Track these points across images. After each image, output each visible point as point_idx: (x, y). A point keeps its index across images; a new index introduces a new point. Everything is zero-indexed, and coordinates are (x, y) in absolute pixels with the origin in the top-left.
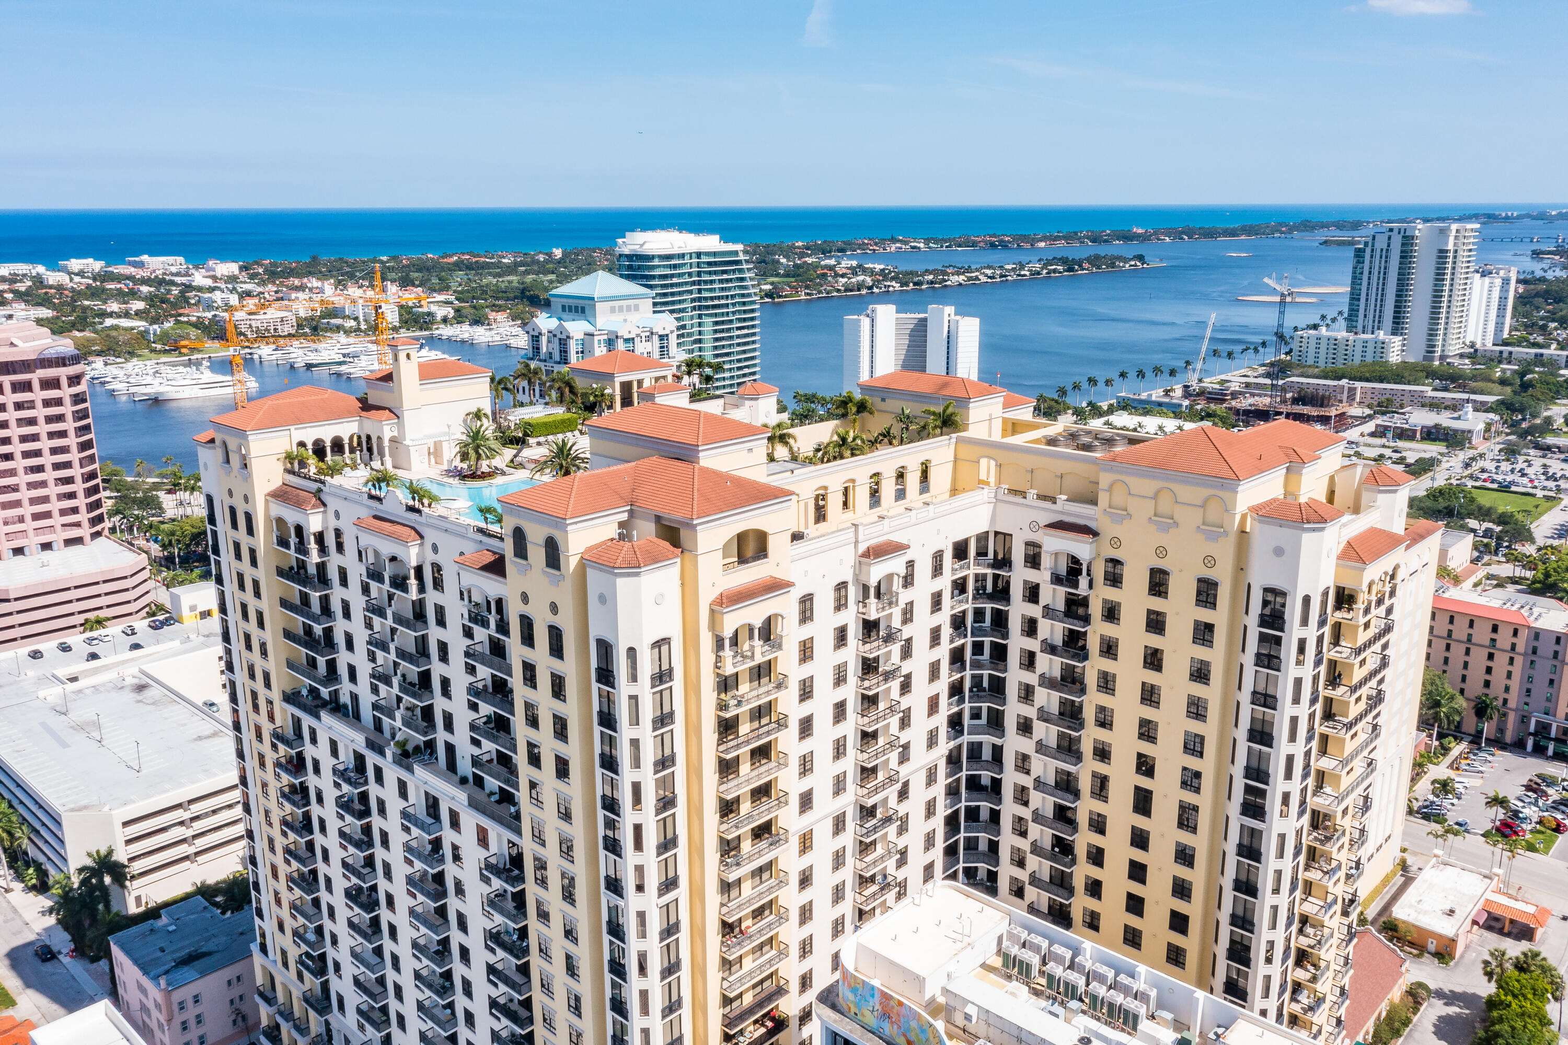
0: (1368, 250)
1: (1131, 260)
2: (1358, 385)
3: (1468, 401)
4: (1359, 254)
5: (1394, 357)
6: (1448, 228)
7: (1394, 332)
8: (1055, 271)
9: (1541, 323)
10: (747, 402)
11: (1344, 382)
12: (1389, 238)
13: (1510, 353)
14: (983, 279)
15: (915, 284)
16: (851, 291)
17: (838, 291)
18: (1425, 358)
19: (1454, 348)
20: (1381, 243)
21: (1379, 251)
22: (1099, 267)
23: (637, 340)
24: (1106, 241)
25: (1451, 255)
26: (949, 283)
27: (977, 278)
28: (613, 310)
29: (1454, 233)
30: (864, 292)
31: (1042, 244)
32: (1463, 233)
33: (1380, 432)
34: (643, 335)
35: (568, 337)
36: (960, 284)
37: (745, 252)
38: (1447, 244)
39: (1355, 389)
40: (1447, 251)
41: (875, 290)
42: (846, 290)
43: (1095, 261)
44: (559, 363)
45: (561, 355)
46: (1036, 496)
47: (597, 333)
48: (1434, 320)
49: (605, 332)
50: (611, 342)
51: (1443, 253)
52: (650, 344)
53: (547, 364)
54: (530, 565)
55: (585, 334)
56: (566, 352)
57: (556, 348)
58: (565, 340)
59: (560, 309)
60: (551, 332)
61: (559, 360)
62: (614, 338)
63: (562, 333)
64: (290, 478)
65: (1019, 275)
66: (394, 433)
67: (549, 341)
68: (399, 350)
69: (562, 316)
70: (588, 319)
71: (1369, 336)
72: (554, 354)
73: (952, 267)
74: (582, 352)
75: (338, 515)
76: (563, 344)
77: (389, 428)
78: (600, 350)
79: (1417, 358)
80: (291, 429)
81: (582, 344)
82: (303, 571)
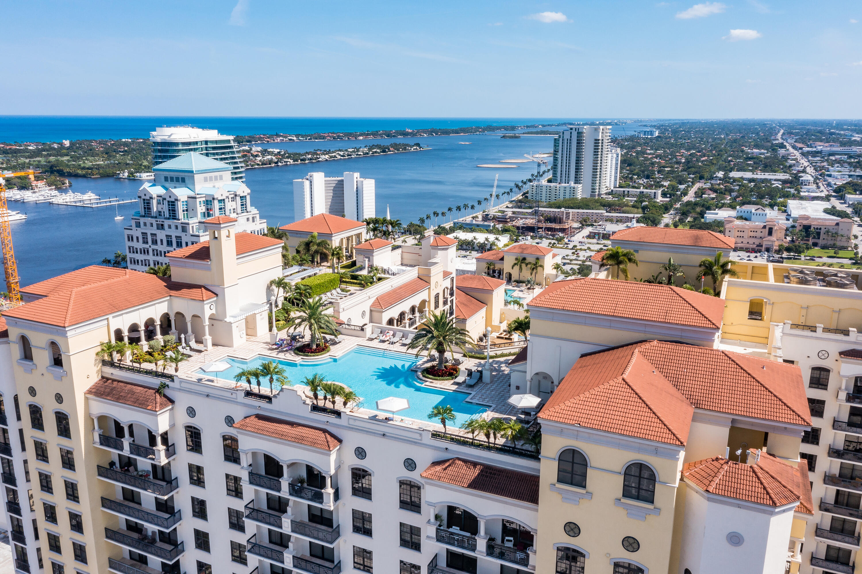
0: (561, 140)
1: (413, 146)
2: (571, 211)
3: (634, 218)
4: (556, 142)
5: (579, 196)
6: (599, 128)
7: (577, 181)
8: (376, 152)
9: (630, 176)
10: (440, 252)
11: (563, 209)
12: (571, 133)
13: (628, 192)
14: (339, 157)
15: (301, 160)
16: (265, 164)
17: (258, 165)
18: (591, 195)
19: (604, 191)
20: (567, 136)
21: (566, 140)
22: (398, 150)
23: (227, 200)
24: (394, 136)
25: (600, 142)
26: (320, 159)
27: (335, 157)
28: (206, 180)
29: (601, 131)
30: (273, 165)
31: (361, 138)
32: (605, 131)
33: (591, 236)
34: (230, 197)
35: (177, 200)
36: (327, 160)
37: (234, 141)
38: (599, 136)
39: (569, 213)
40: (599, 140)
41: (280, 164)
42: (262, 164)
43: (396, 146)
44: (169, 219)
45: (170, 213)
46: (827, 330)
47: (198, 196)
48: (594, 176)
49: (204, 195)
50: (209, 202)
51: (597, 141)
52: (234, 203)
53: (158, 220)
54: (590, 494)
55: (188, 197)
56: (174, 211)
57: (165, 208)
58: (173, 202)
59: (163, 179)
60: (161, 197)
61: (168, 216)
62: (211, 199)
63: (170, 197)
64: (109, 371)
65: (357, 155)
66: (214, 311)
67: (159, 203)
68: (221, 228)
69: (167, 185)
70: (189, 186)
71: (567, 185)
72: (164, 212)
73: (321, 150)
74: (187, 210)
75: (191, 412)
76: (172, 205)
77: (207, 307)
78: (201, 209)
79: (587, 195)
80: (107, 319)
81: (187, 205)
82: (132, 469)
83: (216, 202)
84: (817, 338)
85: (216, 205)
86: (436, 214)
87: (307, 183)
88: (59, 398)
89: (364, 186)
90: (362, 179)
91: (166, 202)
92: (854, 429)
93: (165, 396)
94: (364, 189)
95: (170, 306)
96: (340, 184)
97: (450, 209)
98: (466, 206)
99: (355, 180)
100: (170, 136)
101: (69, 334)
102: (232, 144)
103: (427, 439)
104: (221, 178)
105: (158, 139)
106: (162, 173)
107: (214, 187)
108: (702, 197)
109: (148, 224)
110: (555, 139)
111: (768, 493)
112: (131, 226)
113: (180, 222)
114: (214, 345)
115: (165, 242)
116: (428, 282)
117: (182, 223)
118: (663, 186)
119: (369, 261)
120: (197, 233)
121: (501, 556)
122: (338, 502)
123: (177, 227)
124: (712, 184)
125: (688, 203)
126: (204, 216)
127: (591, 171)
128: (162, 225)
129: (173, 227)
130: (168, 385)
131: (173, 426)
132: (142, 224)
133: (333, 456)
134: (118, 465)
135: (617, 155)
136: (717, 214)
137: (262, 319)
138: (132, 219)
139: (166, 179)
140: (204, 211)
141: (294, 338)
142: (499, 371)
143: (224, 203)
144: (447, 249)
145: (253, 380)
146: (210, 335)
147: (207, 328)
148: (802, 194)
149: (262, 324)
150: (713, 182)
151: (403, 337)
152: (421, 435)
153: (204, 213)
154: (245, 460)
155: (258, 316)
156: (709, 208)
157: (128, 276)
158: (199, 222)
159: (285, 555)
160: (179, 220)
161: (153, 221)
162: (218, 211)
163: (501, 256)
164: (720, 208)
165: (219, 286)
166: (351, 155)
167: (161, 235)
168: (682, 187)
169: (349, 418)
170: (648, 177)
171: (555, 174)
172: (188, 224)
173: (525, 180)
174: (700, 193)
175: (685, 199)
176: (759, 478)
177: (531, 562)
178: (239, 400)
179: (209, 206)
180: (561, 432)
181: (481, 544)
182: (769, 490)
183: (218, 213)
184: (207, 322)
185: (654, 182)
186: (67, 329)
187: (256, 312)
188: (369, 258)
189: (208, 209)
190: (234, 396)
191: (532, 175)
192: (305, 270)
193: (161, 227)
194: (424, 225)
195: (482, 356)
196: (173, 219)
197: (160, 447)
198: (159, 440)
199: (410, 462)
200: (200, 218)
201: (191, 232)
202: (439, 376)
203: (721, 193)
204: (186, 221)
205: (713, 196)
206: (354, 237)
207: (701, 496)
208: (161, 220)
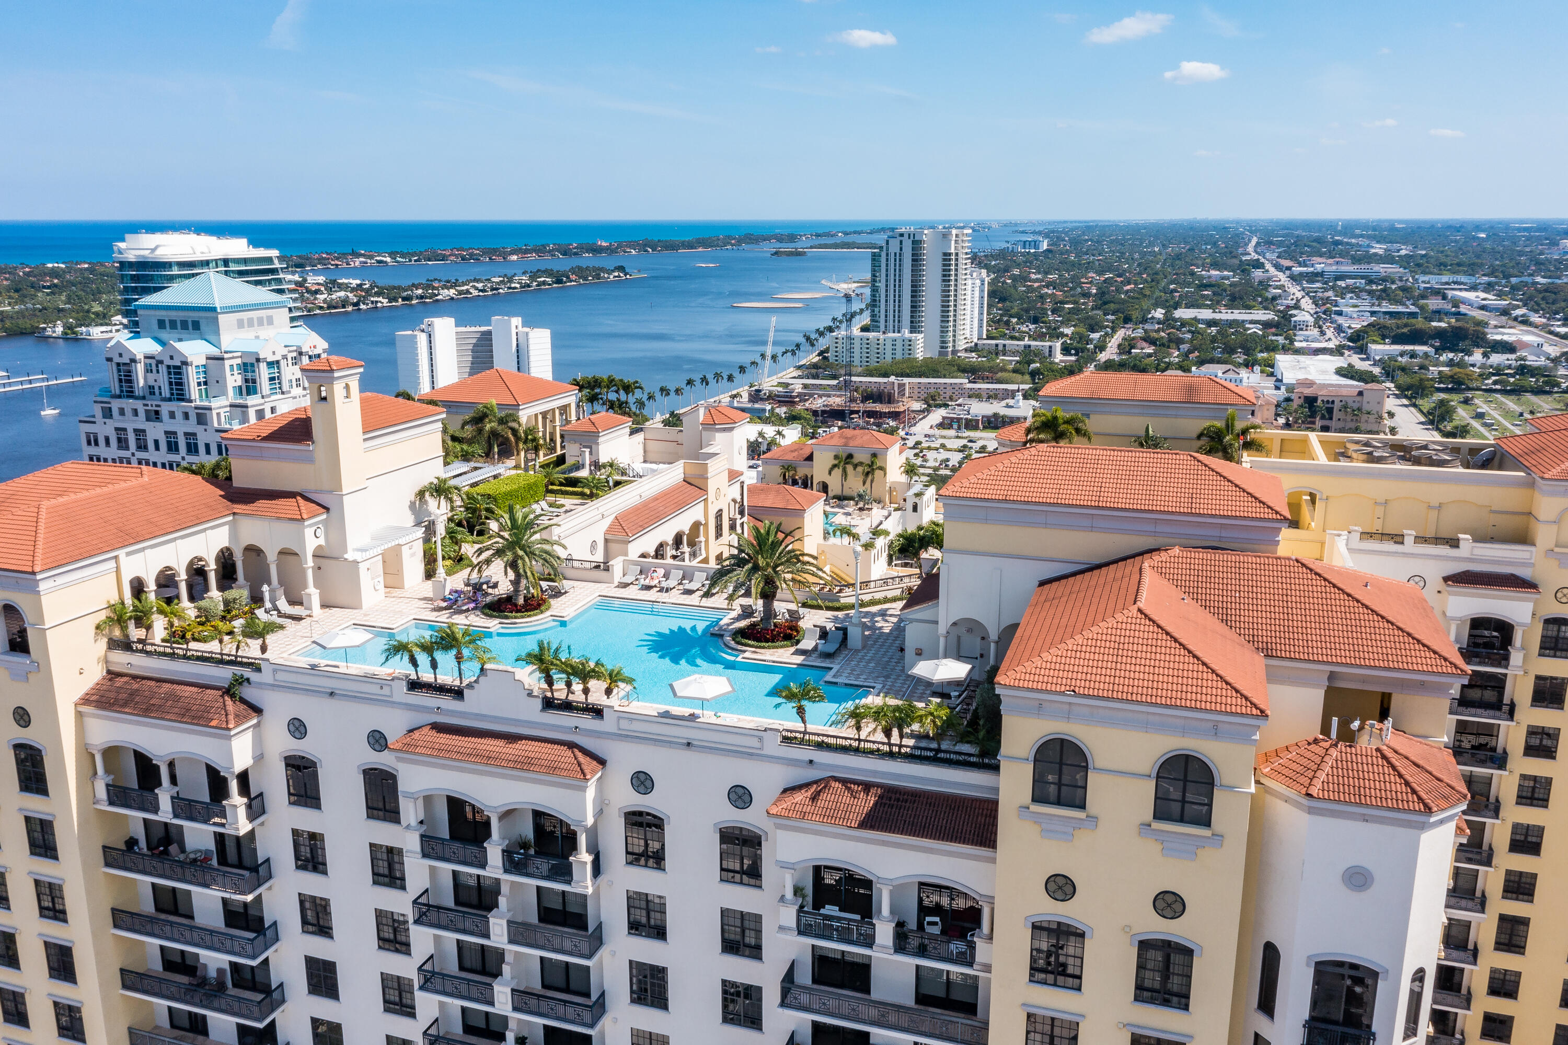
0: (884, 254)
1: (613, 271)
2: (906, 380)
3: (1018, 391)
4: (875, 258)
5: (920, 354)
6: (950, 233)
7: (914, 329)
8: (544, 283)
9: (1005, 319)
10: (719, 436)
11: (892, 379)
12: (901, 242)
13: (1004, 346)
14: (475, 293)
15: (404, 299)
16: (335, 308)
17: (321, 308)
18: (940, 353)
19: (962, 345)
20: (894, 247)
21: (893, 255)
22: (585, 279)
23: (283, 363)
24: (576, 254)
25: (953, 257)
26: (440, 297)
27: (468, 292)
28: (240, 324)
29: (954, 238)
30: (350, 309)
31: (515, 257)
32: (961, 238)
33: (945, 424)
34: (290, 356)
35: (185, 363)
36: (452, 299)
37: (281, 259)
38: (950, 247)
39: (904, 384)
40: (950, 254)
41: (362, 306)
42: (329, 308)
43: (581, 272)
44: (170, 400)
45: (171, 389)
46: (1420, 539)
47: (226, 356)
48: (944, 319)
49: (239, 354)
50: (249, 366)
51: (947, 256)
52: (298, 367)
53: (149, 403)
54: (1093, 819)
55: (208, 358)
56: (181, 384)
57: (162, 380)
58: (179, 368)
59: (155, 325)
60: (152, 357)
61: (168, 395)
62: (254, 361)
63: (172, 358)
64: (121, 659)
65: (510, 288)
66: (321, 541)
67: (148, 370)
68: (334, 379)
69: (164, 335)
70: (208, 337)
71: (896, 335)
72: (160, 388)
73: (440, 281)
74: (206, 383)
75: (298, 728)
76: (175, 373)
77: (309, 533)
78: (234, 380)
79: (933, 353)
80: (116, 557)
81: (205, 372)
82: (173, 849)
83: (263, 366)
84: (1405, 555)
85: (264, 372)
86: (664, 391)
87: (422, 338)
88: (22, 717)
89: (531, 341)
90: (526, 329)
91: (163, 369)
92: (1473, 710)
93: (243, 701)
94: (531, 347)
95: (234, 534)
96: (486, 338)
97: (690, 382)
98: (718, 376)
99: (514, 331)
100: (153, 250)
101: (42, 586)
102: (277, 264)
103: (773, 746)
104: (270, 321)
105: (131, 257)
106: (152, 312)
107: (257, 337)
108: (1130, 353)
109: (128, 412)
110: (874, 254)
111: (1414, 792)
112: (94, 416)
113: (193, 405)
114: (324, 606)
115: (163, 446)
116: (703, 489)
117: (196, 408)
118: (1063, 335)
119: (591, 453)
120: (228, 426)
121: (922, 951)
122: (600, 879)
123: (186, 416)
124: (1146, 331)
125: (1108, 364)
126: (241, 394)
127: (938, 309)
128: (157, 412)
129: (179, 415)
130: (248, 680)
131: (259, 758)
132: (115, 412)
133: (591, 793)
134: (143, 843)
135: (983, 281)
137: (413, 555)
138: (95, 402)
139: (161, 324)
140: (239, 383)
141: (477, 588)
142: (873, 628)
143: (278, 368)
144: (731, 429)
145: (423, 659)
146: (316, 586)
147: (310, 573)
148: (1297, 344)
149: (414, 565)
150: (1147, 326)
151: (684, 578)
152: (761, 739)
153: (240, 387)
154: (410, 812)
155: (405, 549)
157: (146, 479)
158: (231, 406)
159: (497, 988)
160: (191, 401)
161: (139, 404)
162: (267, 383)
163: (806, 453)
165: (331, 492)
166: (497, 289)
167: (155, 432)
168: (1095, 336)
169: (619, 718)
170: (1035, 321)
171: (873, 316)
172: (210, 409)
173: (822, 329)
174: (1126, 346)
175: (1103, 356)
176: (1394, 768)
177: (980, 957)
178: (396, 698)
179: (249, 376)
180: (1039, 709)
181: (884, 932)
182: (1414, 785)
183: (268, 387)
184: (310, 562)
185: (1048, 328)
186: (39, 577)
187: (401, 541)
188: (590, 447)
189: (247, 381)
190: (386, 691)
191: (834, 319)
192: (476, 469)
193: (154, 416)
194: (645, 412)
195: (837, 605)
196: (179, 400)
197: (237, 800)
198: (234, 786)
199: (740, 791)
200: (231, 397)
201: (216, 425)
202: (767, 641)
203: (1163, 345)
204: (206, 404)
205: (1150, 350)
206: (557, 412)
207: (1297, 805)
208: (155, 403)
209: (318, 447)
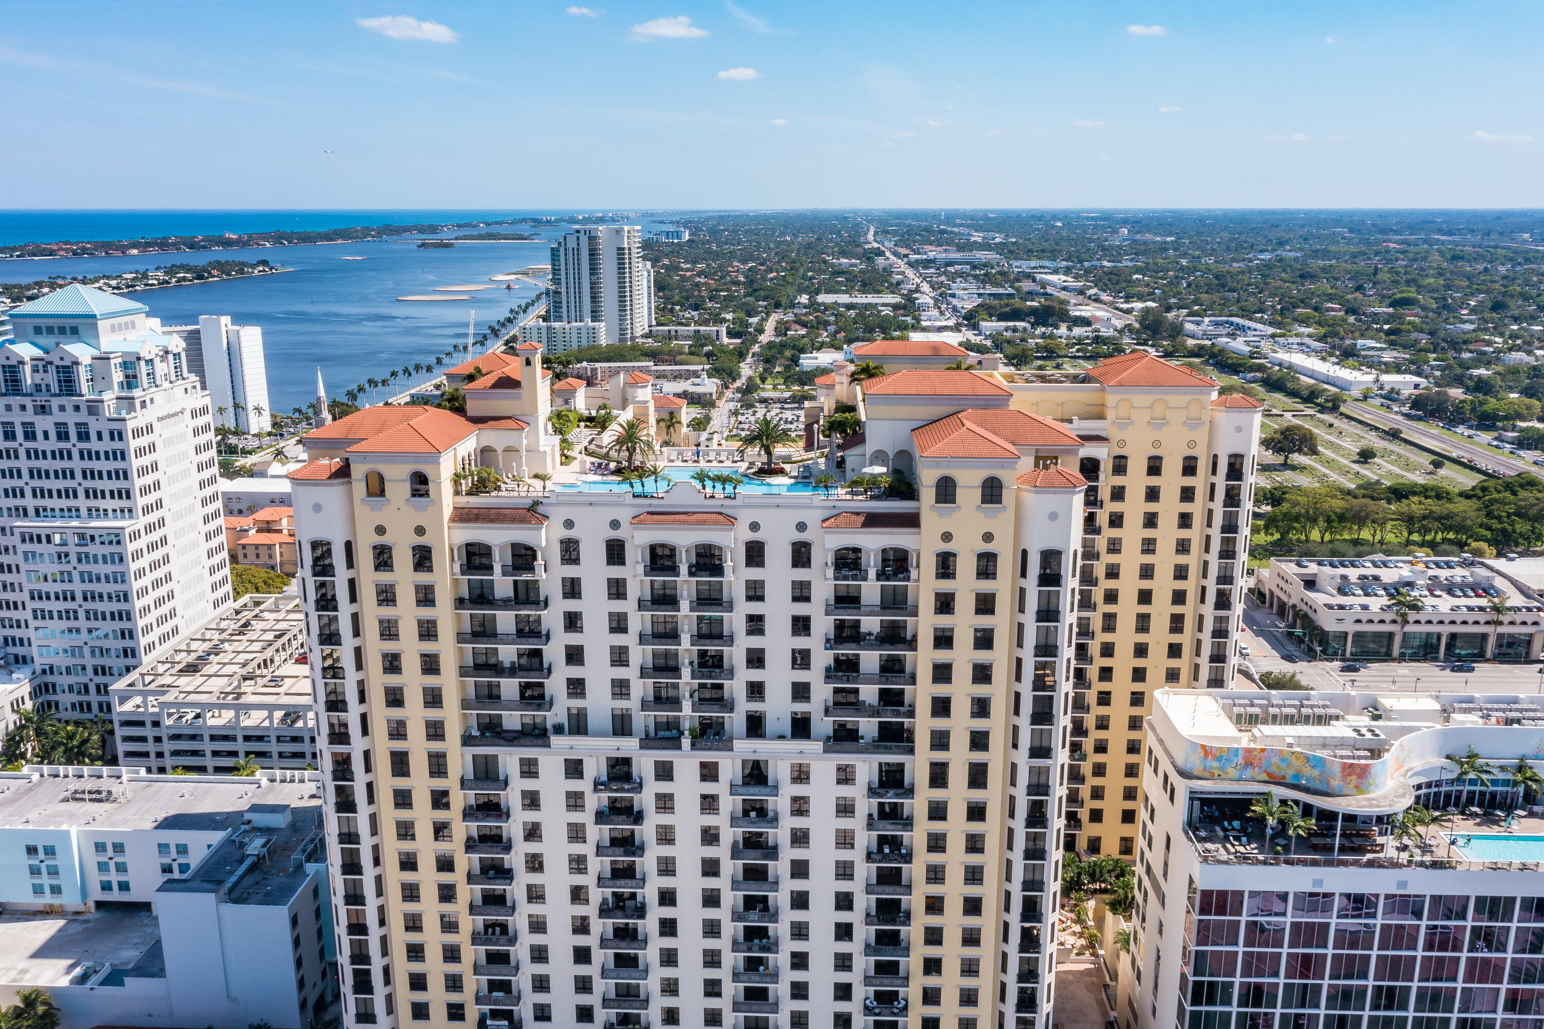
0: (562, 249)
1: (256, 265)
2: (598, 365)
3: (703, 371)
4: (554, 252)
5: (603, 341)
6: (622, 229)
7: (595, 318)
8: (184, 279)
9: (670, 306)
11: (585, 364)
12: (578, 238)
13: (675, 331)
18: (620, 340)
19: (639, 332)
20: (572, 243)
21: (571, 252)
22: (228, 274)
23: (155, 361)
25: (626, 251)
28: (113, 329)
29: (626, 234)
31: (135, 252)
32: (633, 234)
34: (159, 354)
35: (75, 363)
38: (623, 242)
39: (597, 369)
40: (623, 249)
43: (222, 267)
44: (59, 395)
45: (61, 386)
47: (109, 356)
48: (622, 309)
49: (123, 354)
50: (130, 365)
51: (621, 249)
52: (165, 364)
53: (37, 398)
54: (958, 506)
55: (93, 358)
56: (71, 381)
57: (51, 378)
58: (69, 367)
59: (31, 331)
60: (40, 360)
61: (57, 391)
62: (135, 359)
63: (61, 359)
64: (462, 500)
65: (147, 285)
67: (35, 370)
69: (41, 340)
70: (88, 340)
71: (579, 324)
72: (48, 385)
74: (93, 380)
75: (569, 524)
76: (65, 372)
78: (118, 376)
79: (614, 340)
80: (456, 448)
81: (91, 371)
83: (142, 363)
85: (143, 368)
86: (372, 383)
88: (420, 531)
89: (242, 339)
90: (237, 328)
91: (52, 369)
93: (539, 513)
94: (243, 345)
95: (478, 441)
96: (196, 337)
97: (393, 374)
98: (418, 368)
99: (224, 329)
101: (440, 462)
104: (133, 325)
106: (28, 320)
108: (786, 335)
109: (16, 408)
110: (553, 249)
111: (1070, 481)
113: (83, 398)
115: (53, 435)
117: (87, 401)
118: (725, 320)
120: (117, 416)
121: (887, 578)
123: (77, 408)
124: (796, 315)
125: (770, 345)
126: (125, 388)
127: (616, 299)
128: (46, 407)
129: (70, 409)
130: (541, 502)
131: (551, 540)
135: (649, 272)
136: (816, 358)
139: (38, 330)
140: (121, 379)
143: (152, 365)
146: (526, 466)
147: (524, 459)
148: (924, 324)
150: (796, 311)
152: (811, 499)
153: (123, 382)
154: (631, 558)
156: (802, 350)
158: (118, 398)
160: (81, 396)
161: (27, 401)
162: (146, 378)
164: (819, 349)
165: (531, 415)
166: (133, 286)
167: (43, 423)
168: (754, 320)
169: (744, 498)
170: (696, 308)
171: (557, 305)
172: (102, 401)
174: (783, 328)
175: (764, 338)
176: (1062, 475)
177: (912, 576)
178: (627, 502)
179: (130, 372)
180: (938, 465)
181: (870, 572)
183: (146, 382)
184: (524, 453)
185: (710, 314)
186: (441, 455)
188: (570, 400)
189: (127, 377)
190: (622, 499)
191: (512, 311)
193: (43, 410)
196: (69, 395)
197: (541, 562)
198: (540, 554)
199: (801, 524)
200: (116, 391)
201: (107, 415)
203: (813, 327)
204: (95, 397)
205: (803, 332)
207: (1031, 491)
208: (44, 399)
209: (524, 391)
